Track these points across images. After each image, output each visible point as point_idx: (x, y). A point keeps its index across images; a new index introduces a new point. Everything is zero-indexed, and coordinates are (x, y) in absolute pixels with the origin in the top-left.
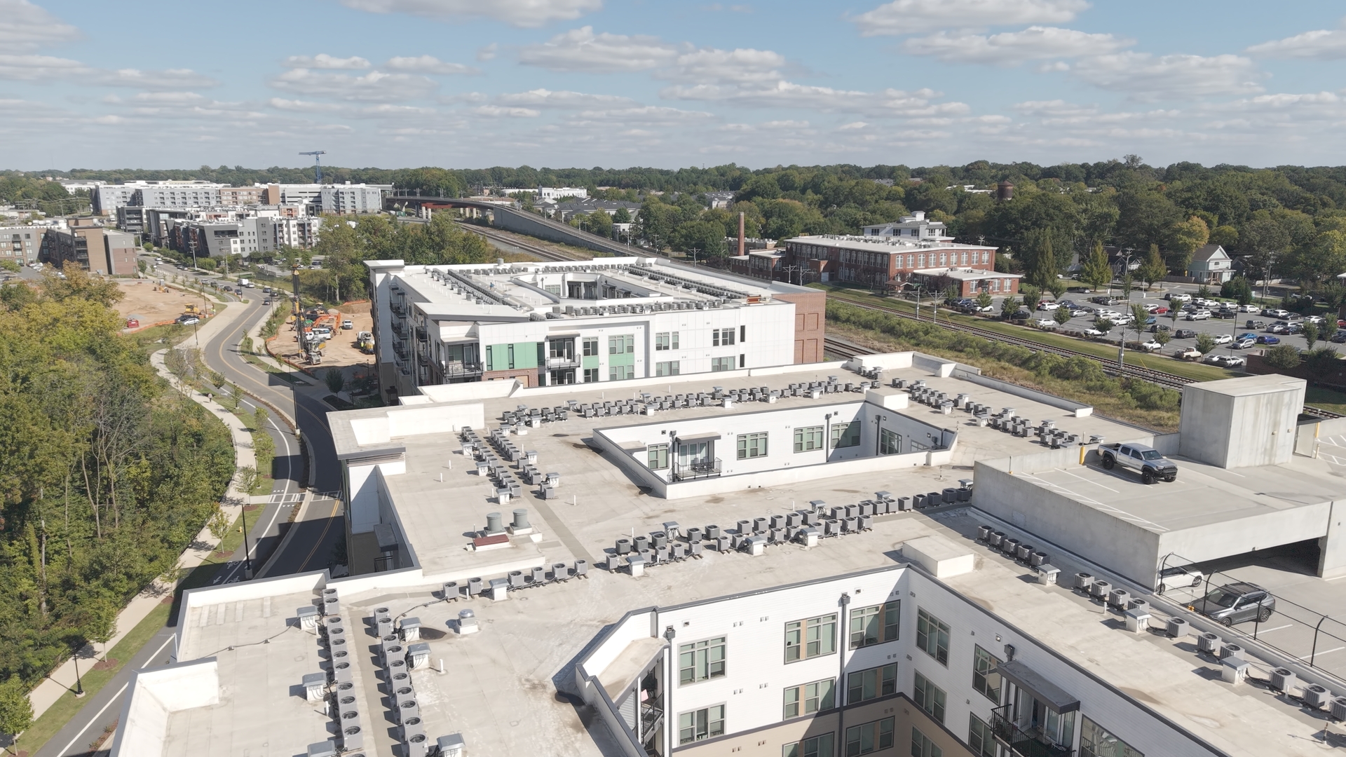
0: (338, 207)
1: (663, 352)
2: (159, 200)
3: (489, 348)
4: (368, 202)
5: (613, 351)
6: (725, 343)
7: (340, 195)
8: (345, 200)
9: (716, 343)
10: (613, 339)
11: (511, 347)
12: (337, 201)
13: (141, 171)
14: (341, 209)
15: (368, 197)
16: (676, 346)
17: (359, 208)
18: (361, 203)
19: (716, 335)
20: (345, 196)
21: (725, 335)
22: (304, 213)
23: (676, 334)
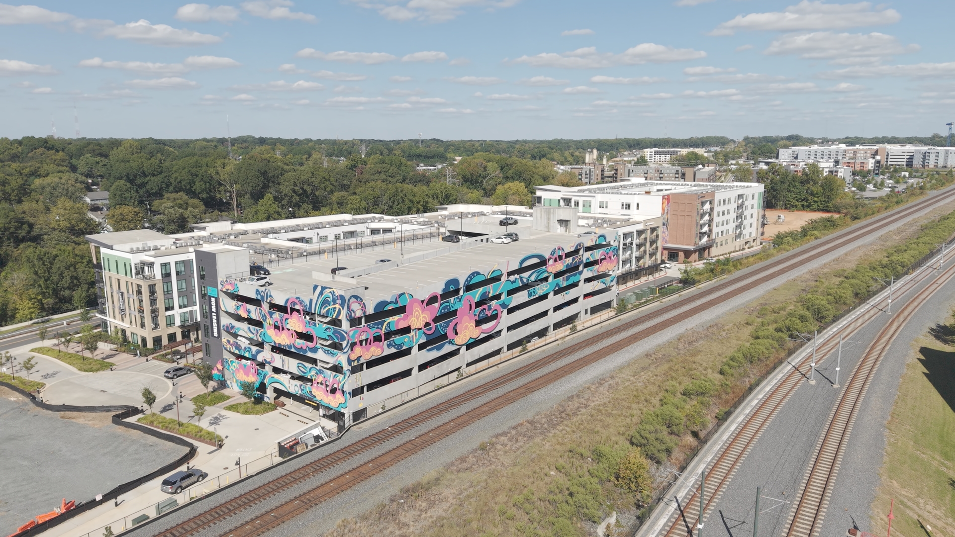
0: (924, 162)
1: (601, 209)
2: (807, 156)
3: (544, 199)
4: (949, 160)
5: (584, 206)
6: (626, 208)
7: (927, 154)
8: (930, 158)
9: (623, 208)
10: (584, 201)
11: (550, 200)
12: (924, 159)
13: (876, 138)
14: (926, 164)
15: (950, 156)
16: (607, 207)
17: (941, 163)
18: (943, 160)
19: (623, 205)
20: (931, 155)
21: (626, 205)
22: (873, 165)
23: (607, 202)
